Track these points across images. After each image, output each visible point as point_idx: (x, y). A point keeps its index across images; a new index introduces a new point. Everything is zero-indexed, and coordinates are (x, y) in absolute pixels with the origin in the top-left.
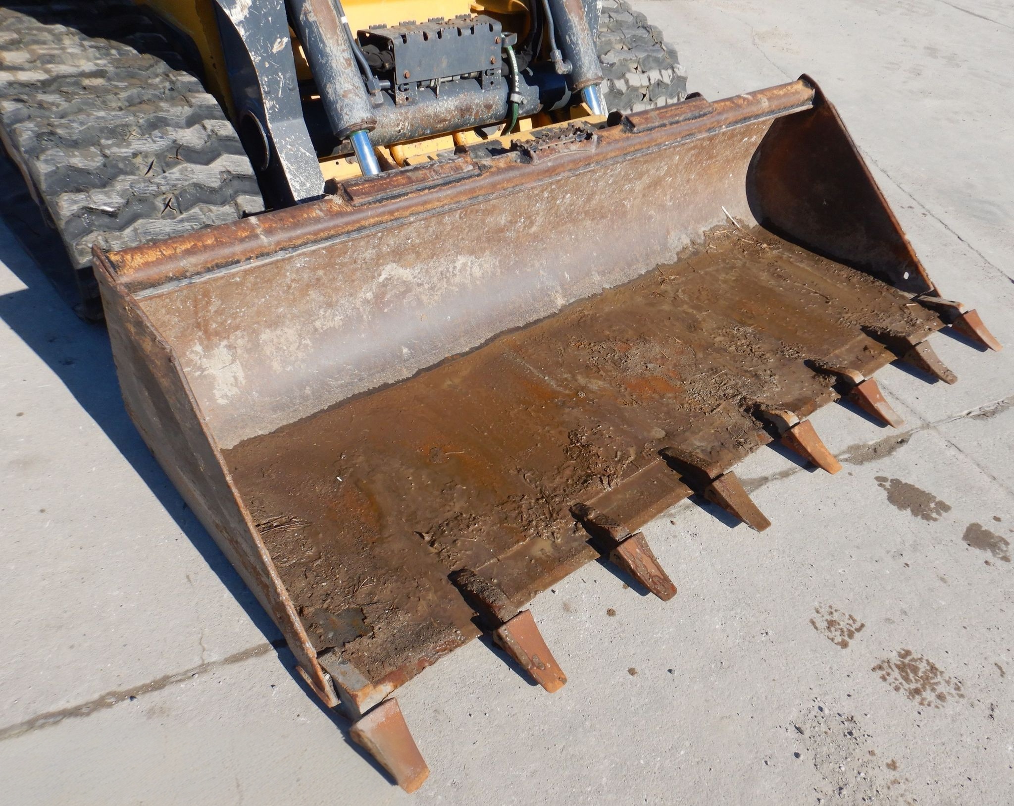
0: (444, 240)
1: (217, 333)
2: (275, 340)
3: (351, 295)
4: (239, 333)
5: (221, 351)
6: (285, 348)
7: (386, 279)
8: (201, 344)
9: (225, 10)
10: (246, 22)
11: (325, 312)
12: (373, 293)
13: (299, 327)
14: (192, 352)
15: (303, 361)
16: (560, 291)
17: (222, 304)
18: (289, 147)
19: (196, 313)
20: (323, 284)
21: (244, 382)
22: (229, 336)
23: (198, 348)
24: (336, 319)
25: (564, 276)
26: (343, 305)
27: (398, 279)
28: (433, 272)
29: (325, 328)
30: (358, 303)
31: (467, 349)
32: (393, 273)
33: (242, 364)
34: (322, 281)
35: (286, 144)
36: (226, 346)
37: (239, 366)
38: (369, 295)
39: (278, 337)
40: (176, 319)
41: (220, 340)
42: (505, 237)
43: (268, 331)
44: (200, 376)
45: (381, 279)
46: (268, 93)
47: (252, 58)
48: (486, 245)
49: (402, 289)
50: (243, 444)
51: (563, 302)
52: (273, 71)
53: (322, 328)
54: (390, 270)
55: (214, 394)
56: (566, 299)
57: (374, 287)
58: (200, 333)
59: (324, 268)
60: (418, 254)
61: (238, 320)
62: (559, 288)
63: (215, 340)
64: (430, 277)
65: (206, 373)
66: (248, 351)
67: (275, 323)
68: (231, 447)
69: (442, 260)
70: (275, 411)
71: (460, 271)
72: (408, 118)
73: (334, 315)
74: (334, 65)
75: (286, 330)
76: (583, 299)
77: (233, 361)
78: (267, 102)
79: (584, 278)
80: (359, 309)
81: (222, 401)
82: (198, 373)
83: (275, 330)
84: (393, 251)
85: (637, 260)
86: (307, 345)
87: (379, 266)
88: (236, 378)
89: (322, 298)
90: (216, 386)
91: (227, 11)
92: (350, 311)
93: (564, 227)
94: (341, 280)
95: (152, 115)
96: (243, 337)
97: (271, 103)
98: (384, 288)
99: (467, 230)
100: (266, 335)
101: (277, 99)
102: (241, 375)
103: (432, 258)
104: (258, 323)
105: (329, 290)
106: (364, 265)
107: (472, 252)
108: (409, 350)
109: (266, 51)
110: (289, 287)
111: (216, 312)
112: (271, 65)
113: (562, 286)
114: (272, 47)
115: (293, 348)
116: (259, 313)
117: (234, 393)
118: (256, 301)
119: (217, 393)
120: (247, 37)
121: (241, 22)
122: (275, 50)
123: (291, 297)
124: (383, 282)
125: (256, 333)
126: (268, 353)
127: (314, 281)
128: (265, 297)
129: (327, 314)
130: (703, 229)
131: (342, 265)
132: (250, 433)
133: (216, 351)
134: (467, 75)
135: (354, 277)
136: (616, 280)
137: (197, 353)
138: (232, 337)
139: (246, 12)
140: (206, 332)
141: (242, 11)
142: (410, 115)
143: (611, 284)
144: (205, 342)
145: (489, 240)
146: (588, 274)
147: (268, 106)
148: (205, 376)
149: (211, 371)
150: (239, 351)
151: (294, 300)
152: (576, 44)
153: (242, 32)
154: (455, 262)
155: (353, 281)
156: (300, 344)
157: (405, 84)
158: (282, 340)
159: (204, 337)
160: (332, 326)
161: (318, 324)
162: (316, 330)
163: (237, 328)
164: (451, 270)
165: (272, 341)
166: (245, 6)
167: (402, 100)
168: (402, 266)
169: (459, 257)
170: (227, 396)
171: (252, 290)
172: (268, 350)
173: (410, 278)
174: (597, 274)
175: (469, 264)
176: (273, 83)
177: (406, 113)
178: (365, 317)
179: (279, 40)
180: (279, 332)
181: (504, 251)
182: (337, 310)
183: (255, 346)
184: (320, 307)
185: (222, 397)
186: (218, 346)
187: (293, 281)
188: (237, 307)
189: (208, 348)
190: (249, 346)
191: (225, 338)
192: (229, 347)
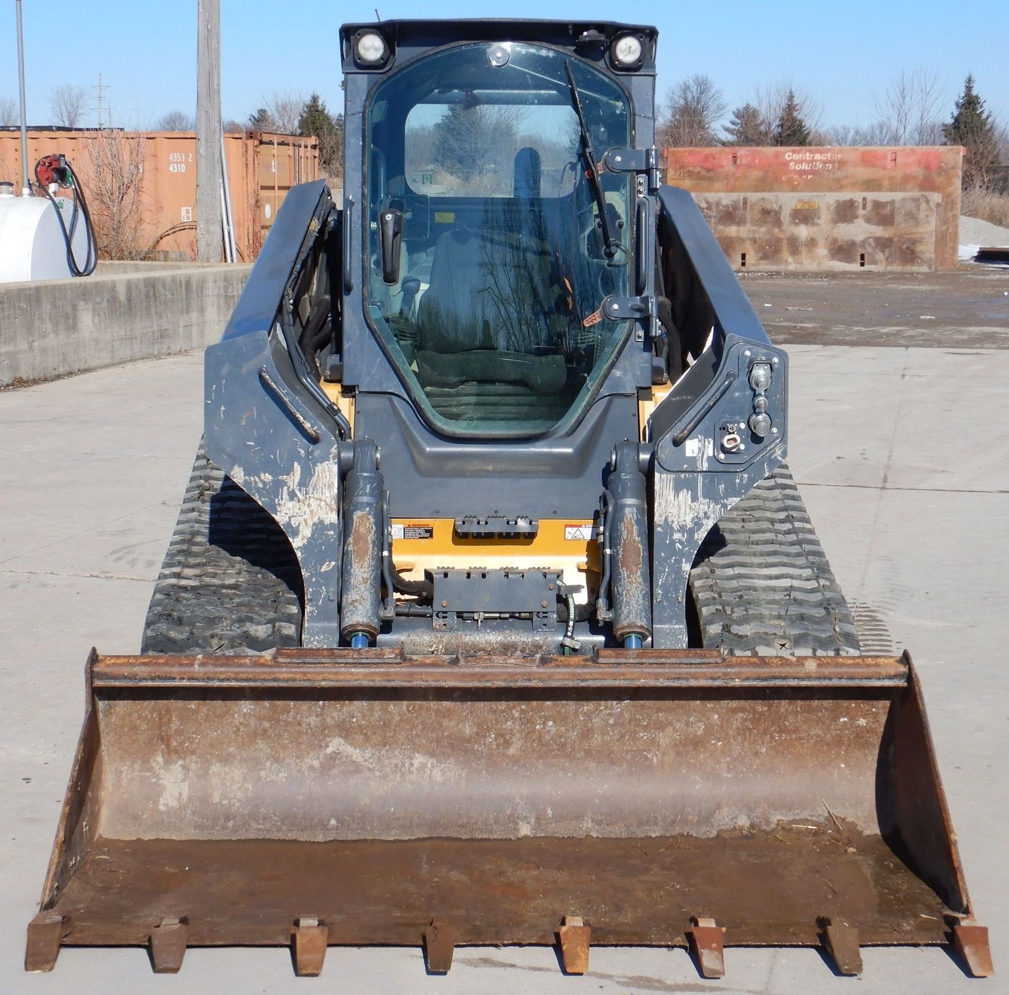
0: (395, 731)
1: (176, 752)
2: (222, 775)
3: (298, 757)
4: (194, 757)
5: (177, 768)
6: (229, 784)
7: (334, 752)
8: (163, 757)
9: (289, 538)
10: (304, 548)
11: (272, 765)
12: (320, 762)
13: (246, 771)
14: (155, 761)
15: (239, 801)
16: (533, 824)
17: (181, 725)
18: (315, 643)
19: (160, 726)
20: (270, 737)
21: (185, 800)
22: (185, 757)
23: (160, 759)
24: (281, 775)
25: (546, 812)
26: (288, 764)
27: (347, 757)
28: (386, 762)
29: (268, 779)
30: (304, 767)
31: (392, 839)
32: (341, 748)
33: (190, 785)
34: (269, 733)
35: (314, 641)
36: (181, 766)
37: (187, 787)
38: (316, 763)
39: (226, 773)
40: (145, 726)
41: (178, 759)
42: (472, 749)
43: (218, 764)
44: (155, 783)
45: (329, 750)
46: (310, 600)
47: (303, 574)
48: (449, 751)
49: (352, 769)
50: (157, 840)
51: (529, 834)
52: (318, 585)
53: (266, 779)
54: (336, 744)
55: (159, 801)
56: (534, 832)
57: (321, 756)
58: (163, 747)
59: (270, 721)
60: (367, 738)
61: (194, 746)
62: (533, 819)
63: (174, 757)
64: (383, 766)
65: (160, 782)
66: (198, 776)
67: (225, 760)
68: (146, 839)
69: (396, 752)
70: (196, 828)
71: (417, 769)
72: (443, 642)
73: (280, 771)
74: (352, 581)
75: (233, 769)
76: (554, 837)
77: (184, 780)
78: (308, 607)
79: (571, 820)
80: (304, 773)
81: (162, 808)
82: (155, 780)
83: (225, 766)
84: (339, 726)
85: (656, 824)
86: (248, 789)
87: (325, 736)
88: (181, 794)
89: (269, 751)
90: (164, 796)
91: (290, 539)
92: (295, 772)
93: (556, 760)
94: (286, 739)
95: (243, 614)
96: (196, 762)
97: (311, 608)
98: (331, 762)
99: (421, 727)
100: (216, 768)
101: (317, 606)
102: (185, 794)
103: (385, 746)
104: (211, 754)
105: (276, 745)
106: (309, 731)
107: (432, 754)
108: (338, 823)
109: (315, 570)
110: (239, 730)
111: (176, 730)
112: (317, 581)
113: (538, 819)
114: (321, 568)
115: (235, 787)
116: (212, 745)
117: (174, 805)
118: (209, 732)
119: (162, 801)
120: (302, 558)
121: (300, 547)
122: (322, 570)
123: (241, 740)
124: (331, 754)
125: (207, 764)
126: (214, 784)
127: (260, 731)
128: (217, 731)
129: (273, 768)
130: (779, 817)
131: (288, 724)
132: (166, 836)
133: (173, 767)
134: (517, 615)
135: (300, 740)
136: (612, 833)
137: (158, 763)
138: (188, 760)
139: (305, 541)
140: (168, 746)
141: (302, 540)
142: (445, 640)
143: (602, 834)
144: (167, 756)
145: (452, 747)
146: (579, 818)
147: (308, 610)
148: (159, 785)
149: (165, 782)
150: (191, 774)
151: (244, 744)
152: (621, 595)
153: (299, 554)
154: (411, 759)
155: (300, 744)
156: (242, 786)
157: (444, 612)
158: (228, 777)
159: (166, 751)
160: (275, 779)
161: (263, 774)
162: (260, 778)
163: (193, 753)
164: (407, 765)
165: (219, 775)
166: (305, 537)
167: (439, 625)
168: (350, 744)
169: (417, 755)
170: (168, 805)
171: (205, 721)
172: (214, 781)
173: (360, 760)
174: (590, 821)
175: (429, 766)
176: (317, 594)
177: (441, 637)
178: (308, 782)
179: (328, 563)
180: (227, 769)
181: (474, 764)
182: (283, 768)
183: (204, 774)
184: (267, 759)
185: (164, 805)
186: (176, 763)
187: (241, 724)
188: (194, 733)
189: (167, 762)
190: (200, 772)
191: (182, 758)
192: (184, 767)
